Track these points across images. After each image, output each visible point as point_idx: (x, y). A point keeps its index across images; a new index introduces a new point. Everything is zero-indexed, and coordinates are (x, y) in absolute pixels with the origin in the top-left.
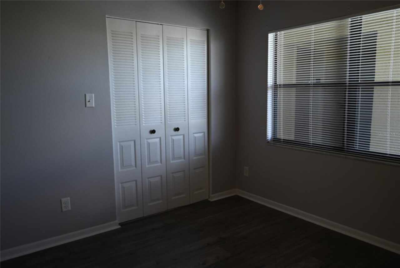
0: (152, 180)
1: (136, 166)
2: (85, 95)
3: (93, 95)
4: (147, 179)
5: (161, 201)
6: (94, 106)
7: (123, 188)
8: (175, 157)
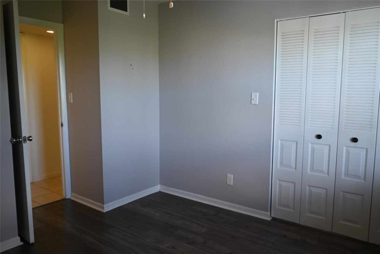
0: (314, 190)
1: (296, 169)
2: (251, 94)
3: (258, 94)
4: (308, 187)
5: (323, 218)
6: (257, 103)
7: (280, 185)
8: (349, 173)
